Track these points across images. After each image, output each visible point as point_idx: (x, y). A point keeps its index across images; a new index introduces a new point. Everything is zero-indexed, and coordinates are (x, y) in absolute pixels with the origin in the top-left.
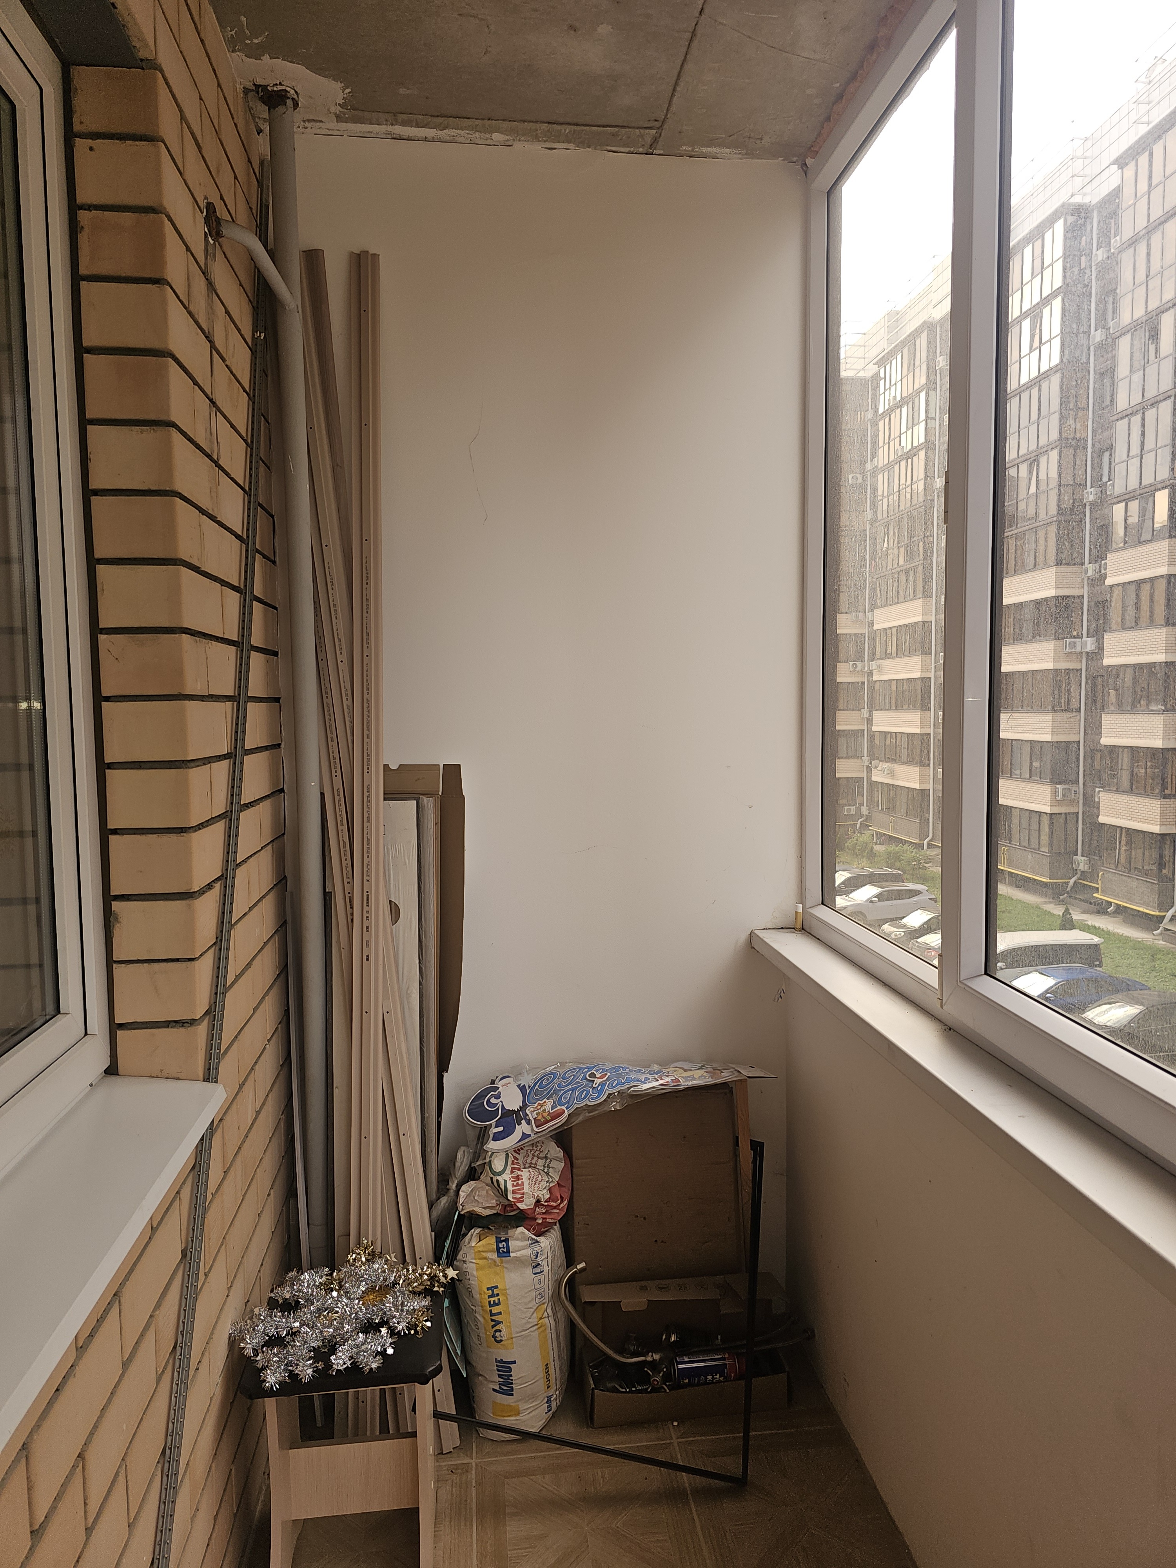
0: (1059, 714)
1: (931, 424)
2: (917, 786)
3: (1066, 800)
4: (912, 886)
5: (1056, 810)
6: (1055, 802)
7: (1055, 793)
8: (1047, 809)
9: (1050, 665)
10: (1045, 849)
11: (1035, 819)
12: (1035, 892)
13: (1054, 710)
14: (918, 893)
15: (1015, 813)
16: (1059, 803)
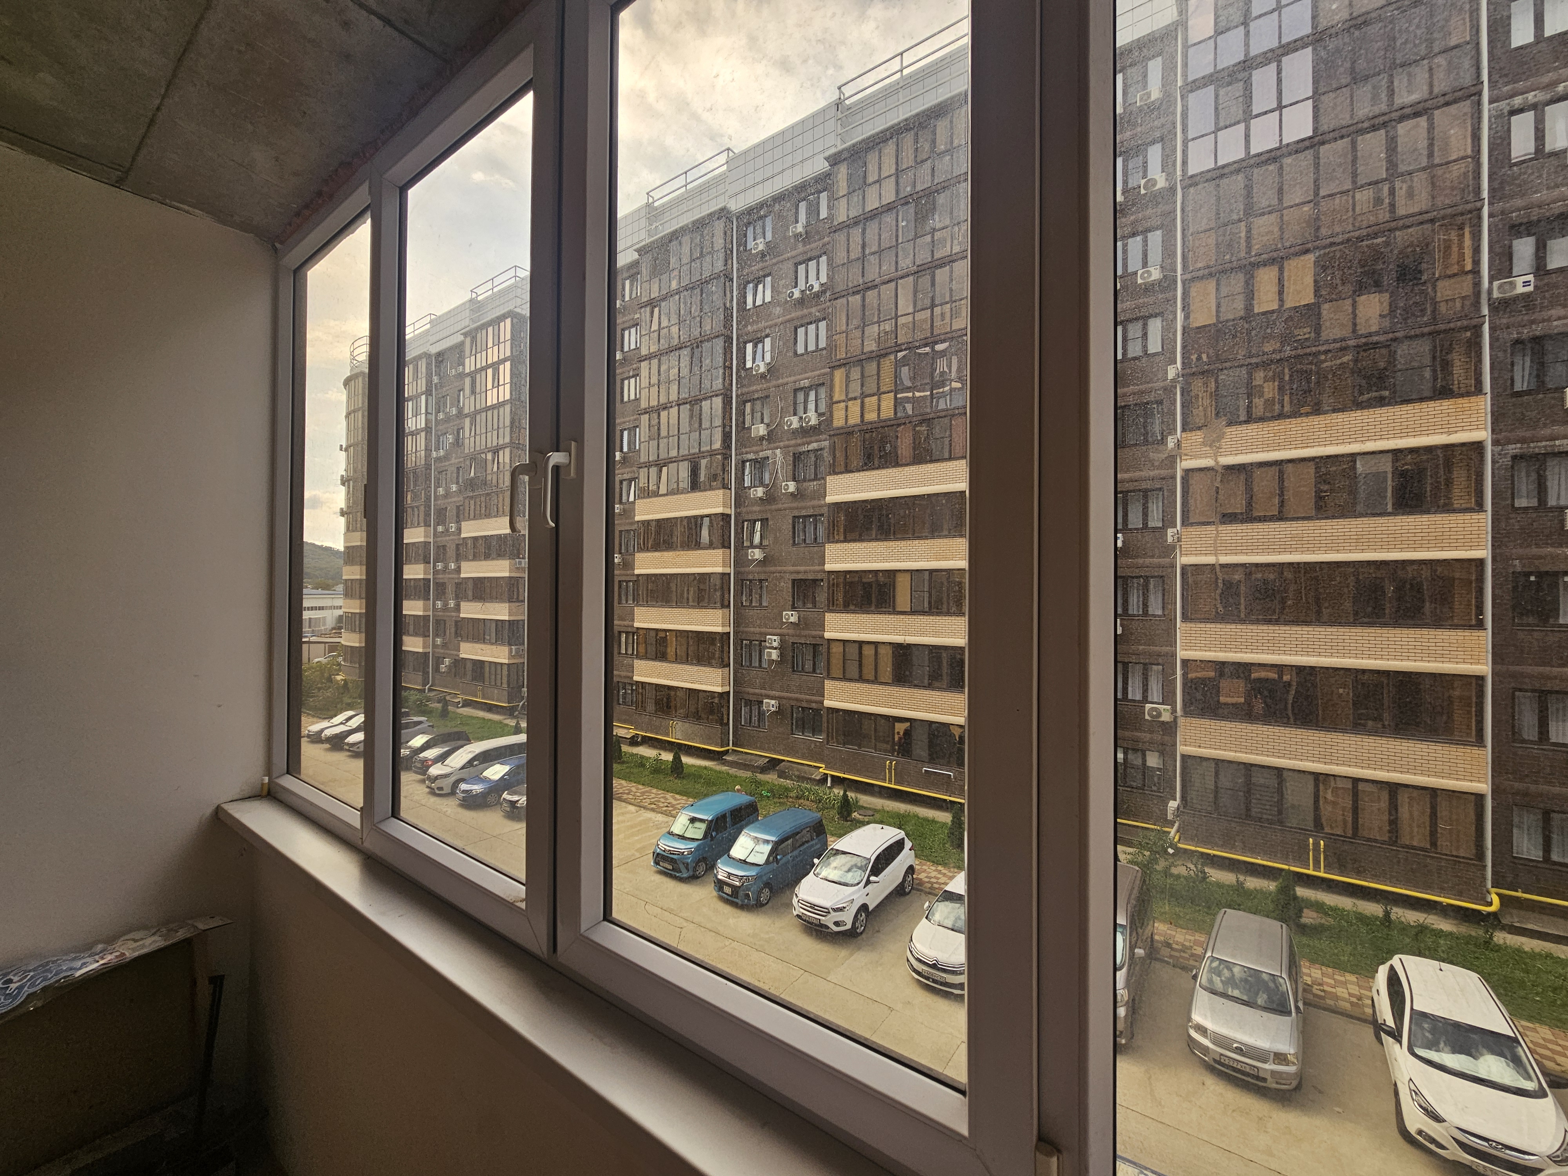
0: (513, 604)
1: (429, 416)
2: (421, 650)
3: (518, 655)
4: (416, 719)
5: (512, 661)
6: (511, 656)
7: (511, 651)
8: (506, 661)
9: (507, 574)
10: (505, 685)
11: (499, 667)
12: (498, 713)
13: (510, 602)
14: (420, 723)
15: (487, 665)
16: (513, 657)
